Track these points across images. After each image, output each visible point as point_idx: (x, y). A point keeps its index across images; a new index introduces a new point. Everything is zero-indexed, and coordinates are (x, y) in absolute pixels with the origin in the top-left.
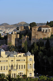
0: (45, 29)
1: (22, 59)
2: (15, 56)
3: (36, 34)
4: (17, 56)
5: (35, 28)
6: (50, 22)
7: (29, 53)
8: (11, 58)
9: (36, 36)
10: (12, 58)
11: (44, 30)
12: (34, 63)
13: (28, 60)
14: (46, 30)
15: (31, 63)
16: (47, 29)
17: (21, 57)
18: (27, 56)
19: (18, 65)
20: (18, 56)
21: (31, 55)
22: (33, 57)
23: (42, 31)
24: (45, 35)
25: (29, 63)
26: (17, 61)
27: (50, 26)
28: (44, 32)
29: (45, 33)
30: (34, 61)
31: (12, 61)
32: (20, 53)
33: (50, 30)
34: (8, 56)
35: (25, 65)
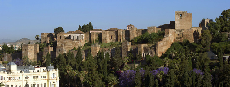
0: (76, 36)
1: (40, 75)
2: (31, 71)
3: (63, 43)
4: (33, 71)
5: (61, 35)
6: (83, 27)
7: (51, 66)
8: (25, 74)
9: (63, 45)
10: (27, 74)
11: (74, 37)
12: (58, 81)
13: (50, 76)
14: (78, 37)
15: (55, 81)
16: (78, 35)
17: (40, 73)
18: (48, 71)
19: (36, 83)
20: (35, 71)
21: (54, 70)
22: (56, 72)
23: (72, 38)
24: (75, 44)
25: (52, 81)
26: (34, 78)
27: (83, 31)
28: (75, 39)
29: (76, 42)
30: (58, 78)
31: (27, 78)
32: (38, 67)
33: (82, 36)
34: (21, 72)
35: (45, 84)
